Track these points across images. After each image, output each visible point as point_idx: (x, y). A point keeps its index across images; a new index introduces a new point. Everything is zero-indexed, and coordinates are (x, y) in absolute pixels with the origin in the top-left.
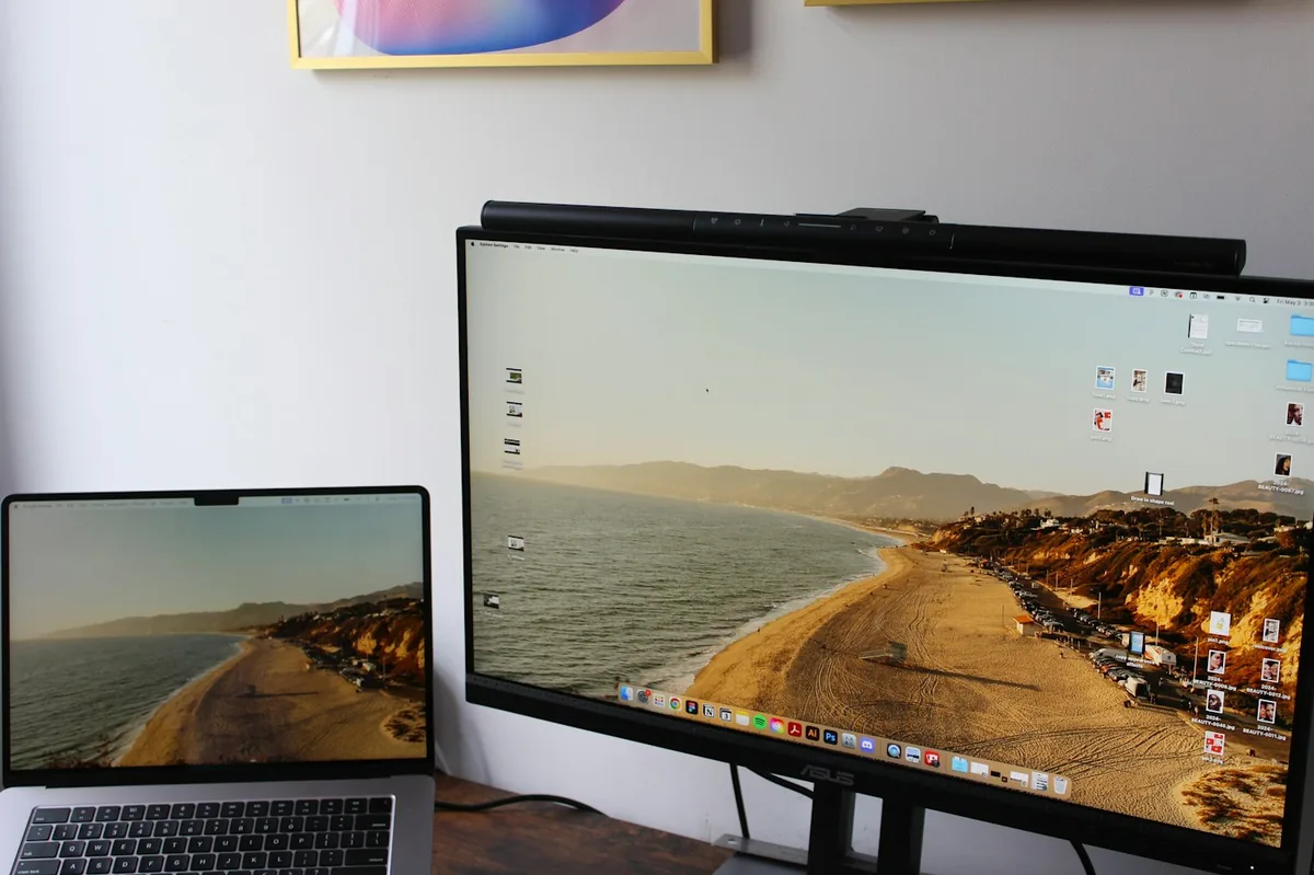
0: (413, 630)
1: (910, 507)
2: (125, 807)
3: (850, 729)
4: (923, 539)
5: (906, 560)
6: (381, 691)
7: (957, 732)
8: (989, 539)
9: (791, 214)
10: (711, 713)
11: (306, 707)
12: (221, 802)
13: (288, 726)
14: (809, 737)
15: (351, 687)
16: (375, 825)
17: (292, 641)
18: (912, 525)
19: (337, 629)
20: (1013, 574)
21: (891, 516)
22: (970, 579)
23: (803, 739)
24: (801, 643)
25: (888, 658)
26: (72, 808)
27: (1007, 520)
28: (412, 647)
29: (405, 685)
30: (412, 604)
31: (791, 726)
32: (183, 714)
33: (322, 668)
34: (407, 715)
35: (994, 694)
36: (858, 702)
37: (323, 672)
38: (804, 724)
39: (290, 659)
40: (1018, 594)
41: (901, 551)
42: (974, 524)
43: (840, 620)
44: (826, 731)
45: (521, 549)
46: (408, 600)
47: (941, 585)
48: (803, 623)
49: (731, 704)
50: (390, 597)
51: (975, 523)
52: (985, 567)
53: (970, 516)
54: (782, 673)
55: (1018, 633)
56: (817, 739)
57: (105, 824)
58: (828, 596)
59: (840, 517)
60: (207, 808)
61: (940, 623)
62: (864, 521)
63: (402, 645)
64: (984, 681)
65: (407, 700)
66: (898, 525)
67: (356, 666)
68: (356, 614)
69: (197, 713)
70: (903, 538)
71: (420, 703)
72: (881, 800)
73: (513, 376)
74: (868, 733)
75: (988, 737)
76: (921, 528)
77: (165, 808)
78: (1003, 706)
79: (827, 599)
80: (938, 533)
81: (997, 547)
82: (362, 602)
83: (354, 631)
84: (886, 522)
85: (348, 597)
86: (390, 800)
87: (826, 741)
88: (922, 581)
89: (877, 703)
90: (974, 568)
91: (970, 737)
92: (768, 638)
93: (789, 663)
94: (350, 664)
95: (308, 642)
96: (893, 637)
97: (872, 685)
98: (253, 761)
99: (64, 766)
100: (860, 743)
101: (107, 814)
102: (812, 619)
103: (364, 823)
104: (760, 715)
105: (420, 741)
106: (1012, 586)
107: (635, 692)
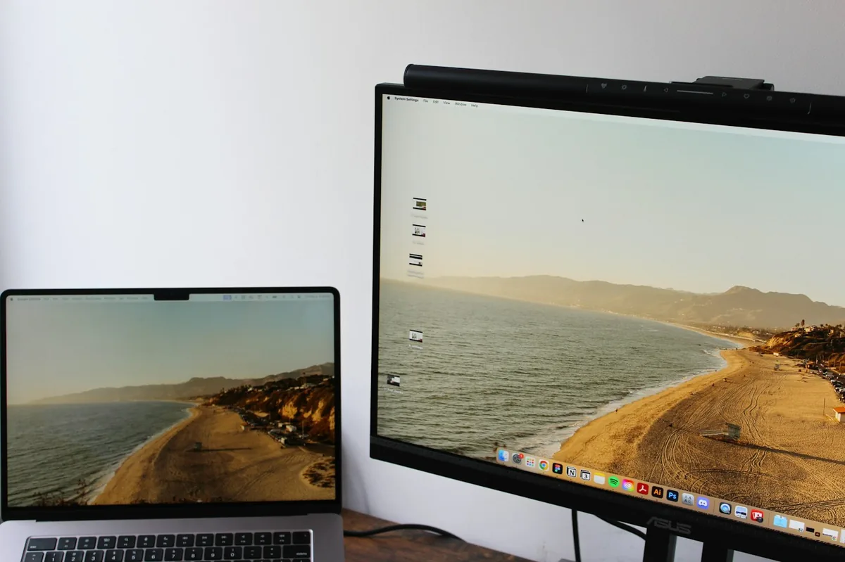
0: (325, 400)
1: (751, 318)
2: (100, 538)
3: (689, 490)
4: (758, 344)
5: (744, 359)
6: (300, 448)
7: (780, 495)
8: (815, 346)
9: (667, 82)
10: (574, 474)
11: (241, 459)
12: (176, 534)
13: (226, 473)
14: (654, 495)
15: (276, 444)
16: (298, 554)
17: (230, 408)
18: (751, 332)
19: (266, 399)
20: (834, 374)
21: (734, 325)
22: (798, 377)
23: (649, 497)
24: (652, 422)
25: (725, 436)
26: (58, 538)
27: (832, 331)
28: (325, 413)
29: (319, 443)
30: (326, 379)
31: (639, 486)
32: (146, 464)
33: (254, 429)
34: (320, 466)
35: (813, 467)
36: (696, 469)
37: (255, 432)
38: (651, 485)
39: (229, 422)
40: (838, 390)
41: (740, 353)
42: (804, 334)
43: (685, 405)
44: (669, 491)
45: (421, 341)
46: (322, 377)
47: (773, 380)
48: (654, 406)
49: (590, 467)
50: (308, 374)
51: (804, 332)
52: (811, 367)
53: (801, 327)
54: (635, 445)
55: (836, 421)
56: (661, 496)
57: (85, 551)
58: (676, 386)
59: (690, 324)
60: (165, 539)
61: (771, 410)
62: (710, 328)
63: (317, 411)
64: (805, 457)
65: (321, 455)
66: (738, 332)
67: (281, 428)
68: (281, 387)
69: (155, 463)
70: (744, 342)
71: (331, 457)
72: (702, 543)
73: (419, 204)
74: (705, 494)
75: (806, 501)
76: (759, 335)
77: (132, 538)
78: (819, 477)
79: (676, 388)
80: (773, 339)
81: (822, 352)
82: (286, 378)
83: (280, 401)
84: (729, 330)
85: (275, 374)
86: (309, 534)
87: (668, 498)
88: (756, 376)
89: (714, 471)
90: (802, 368)
91: (791, 500)
92: (624, 417)
93: (641, 437)
94: (276, 426)
95: (244, 408)
96: (730, 420)
97: (710, 457)
98: (199, 501)
99: (51, 505)
100: (696, 501)
101: (86, 543)
102: (662, 403)
103: (290, 552)
104: (615, 477)
105: (331, 487)
106: (833, 383)
107: (510, 455)
